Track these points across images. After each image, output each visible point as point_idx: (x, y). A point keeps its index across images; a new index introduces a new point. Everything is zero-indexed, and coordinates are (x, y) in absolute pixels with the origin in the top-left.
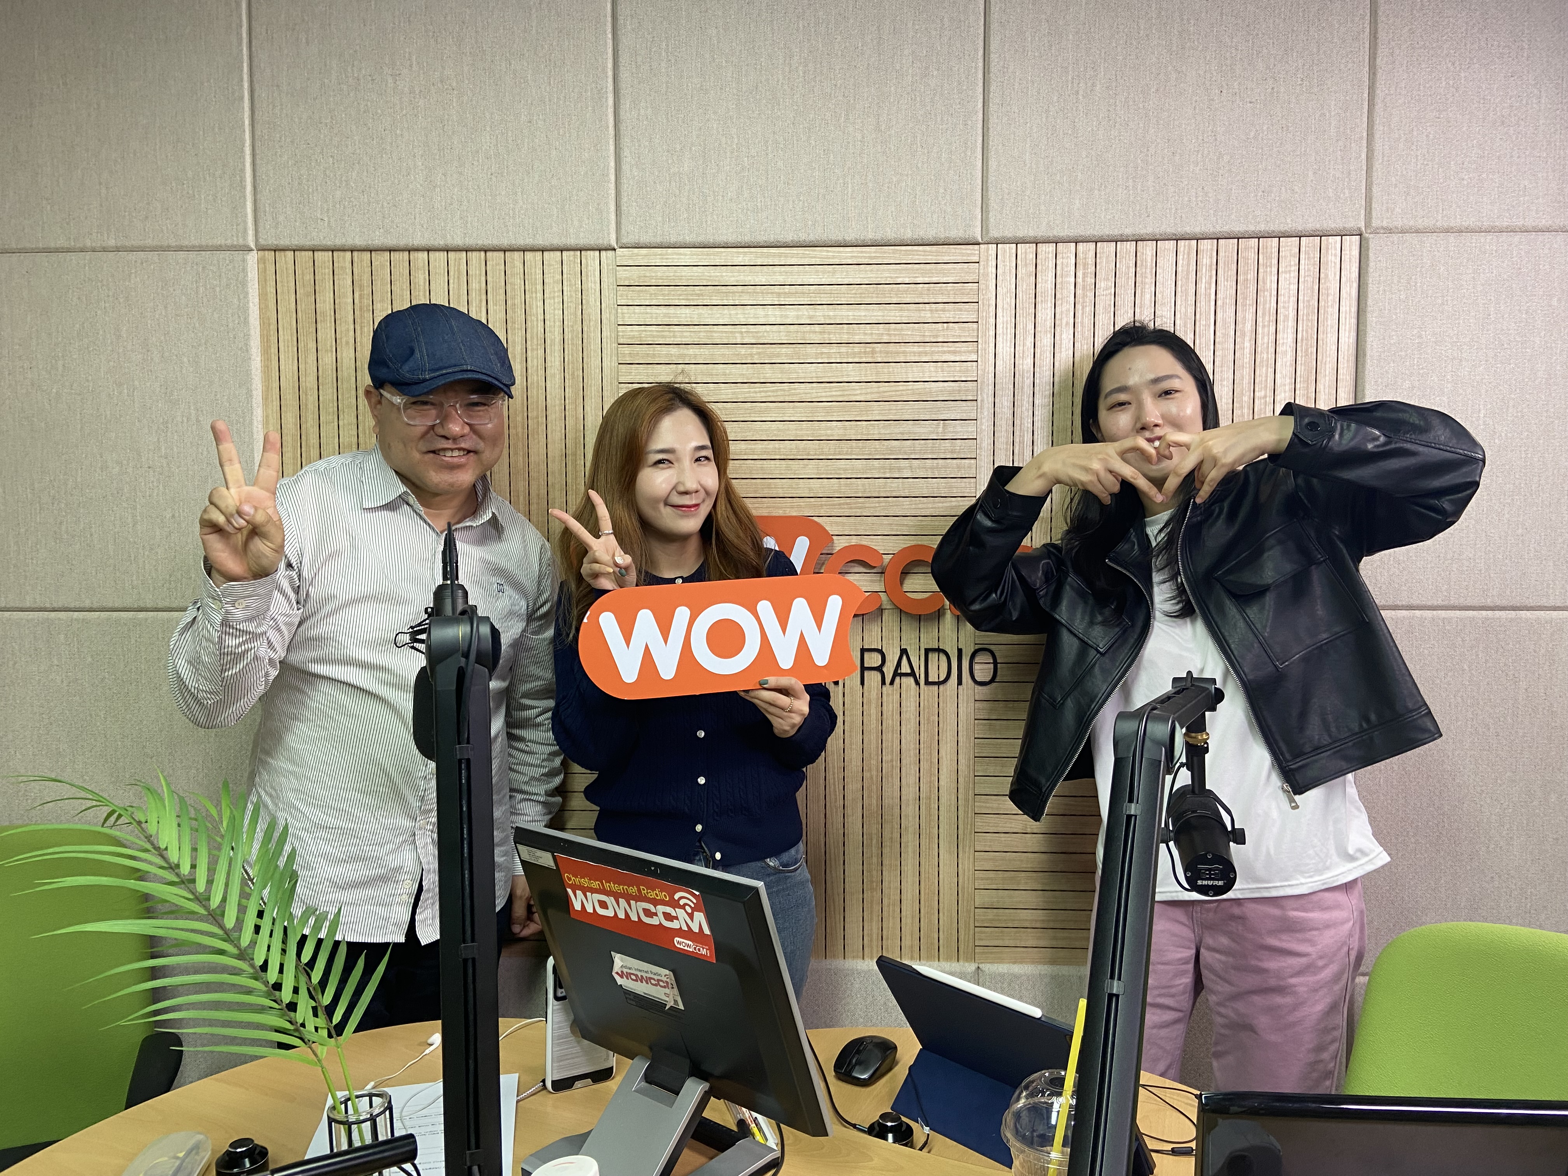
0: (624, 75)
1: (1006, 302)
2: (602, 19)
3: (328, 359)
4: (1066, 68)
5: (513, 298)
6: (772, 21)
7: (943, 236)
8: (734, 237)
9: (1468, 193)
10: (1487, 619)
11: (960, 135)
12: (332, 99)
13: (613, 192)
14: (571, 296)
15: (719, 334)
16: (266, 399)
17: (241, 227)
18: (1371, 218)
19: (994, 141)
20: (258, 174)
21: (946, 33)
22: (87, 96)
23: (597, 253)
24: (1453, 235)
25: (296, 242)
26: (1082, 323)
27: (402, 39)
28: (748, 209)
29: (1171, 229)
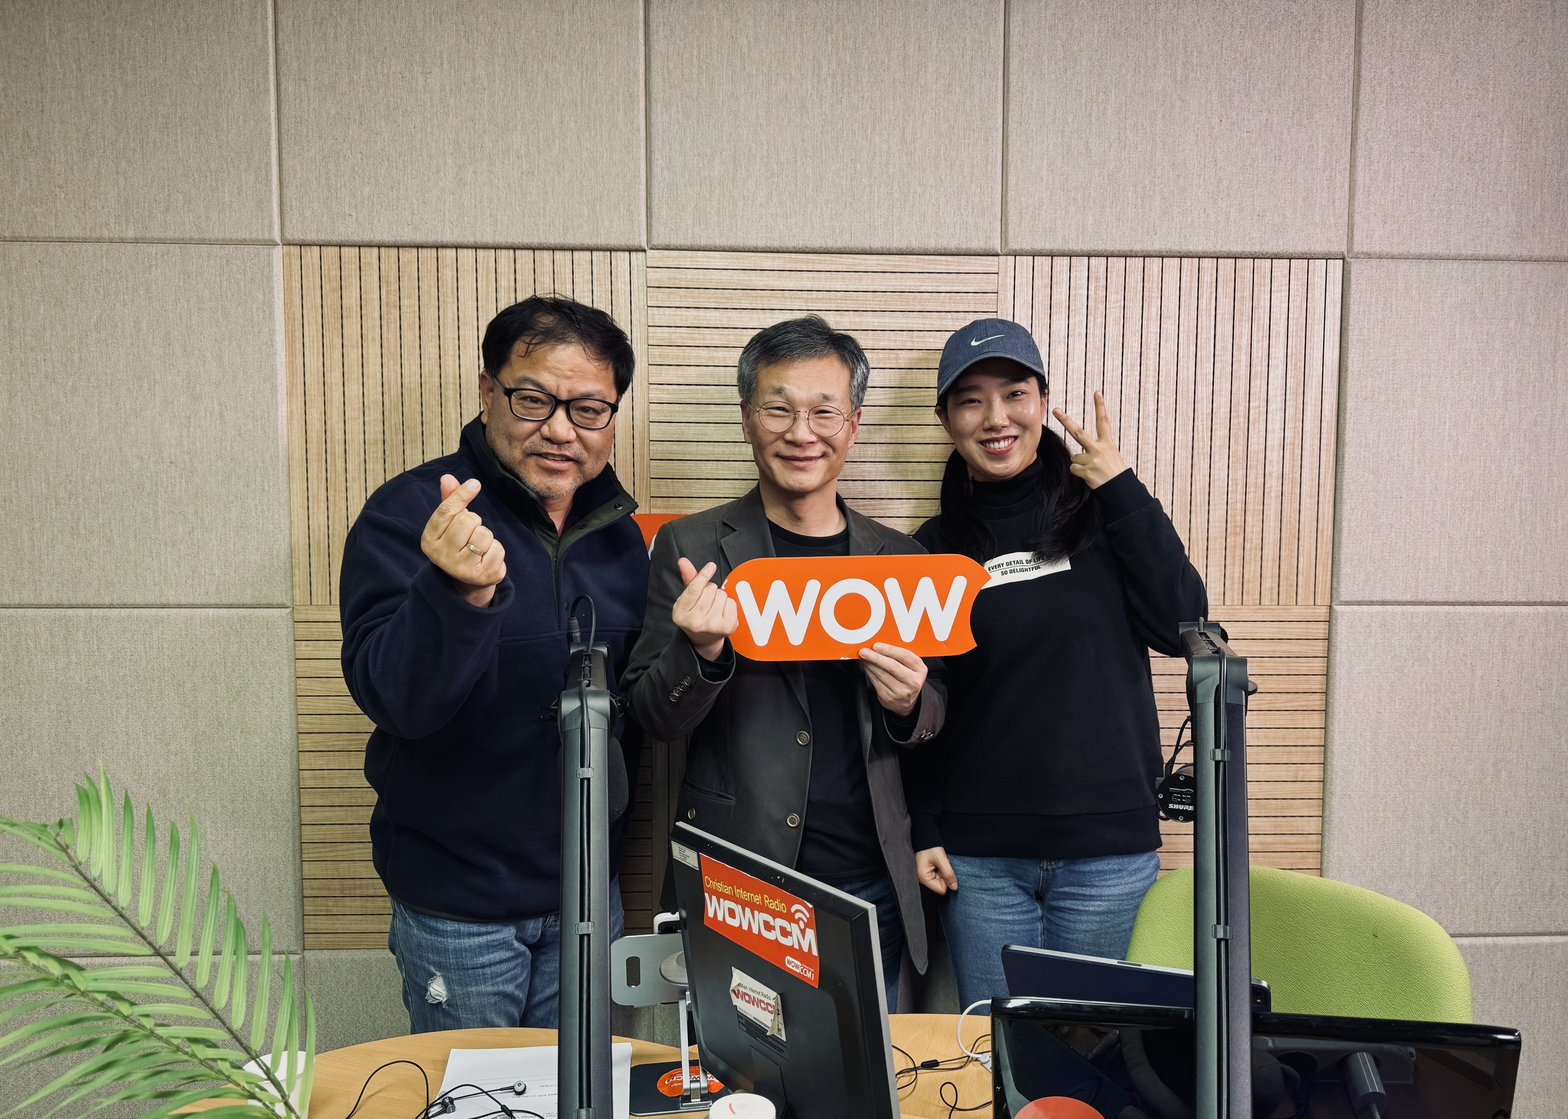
0: (657, 80)
1: (1023, 312)
3: (353, 355)
4: (1080, 91)
6: (801, 34)
7: (964, 247)
8: (764, 241)
9: (1438, 223)
10: (1449, 613)
11: (981, 150)
12: (360, 95)
13: (643, 194)
14: (601, 296)
16: (290, 394)
17: (266, 221)
18: (1352, 244)
19: (1013, 158)
20: (284, 168)
21: (968, 52)
22: (102, 83)
23: (627, 254)
24: (1424, 261)
25: (323, 237)
27: (433, 37)
28: (777, 215)
29: (1175, 248)
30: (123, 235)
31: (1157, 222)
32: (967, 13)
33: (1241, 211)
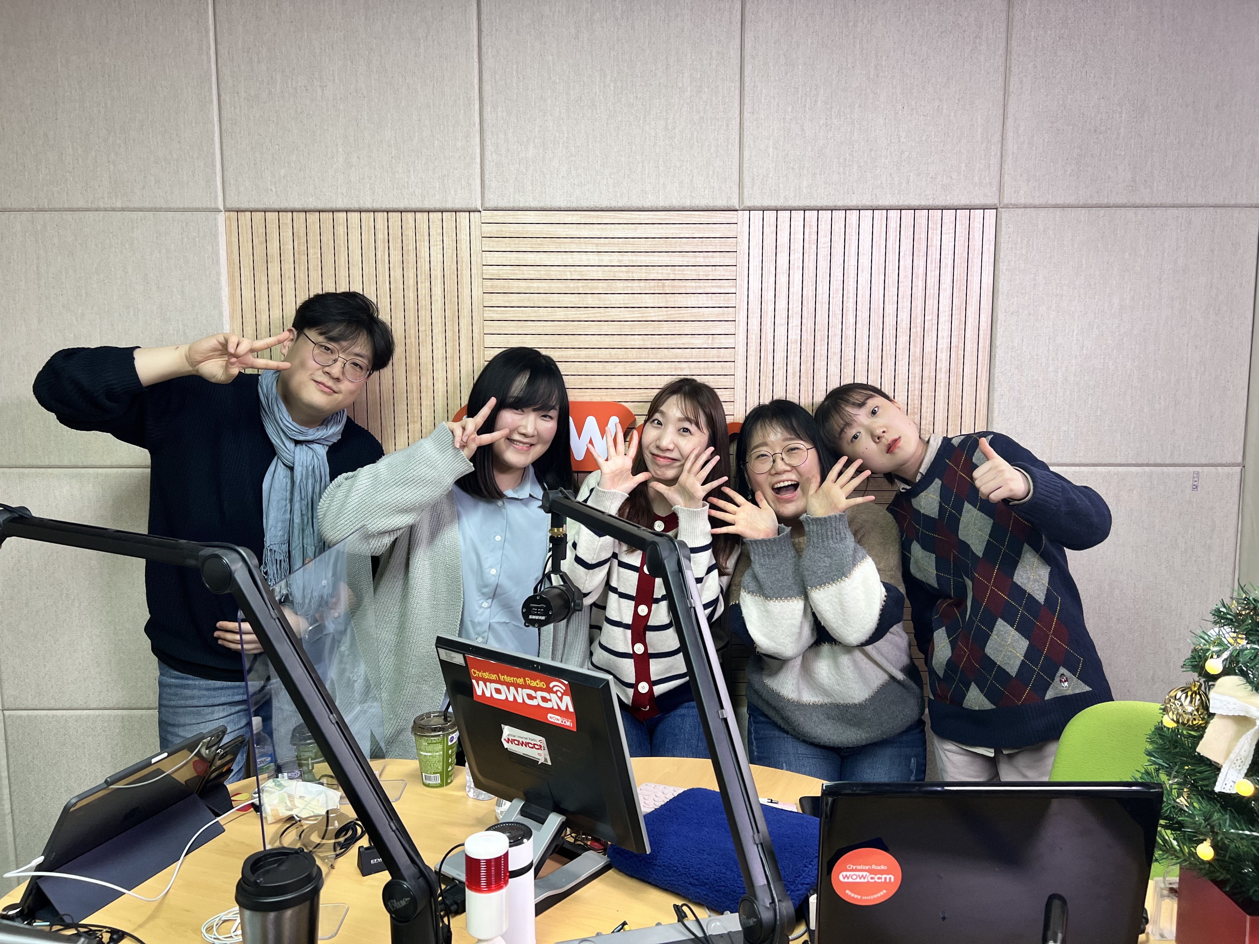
0: (487, 88)
1: (756, 251)
2: (471, 48)
3: (275, 289)
4: (798, 88)
5: (408, 245)
6: (591, 51)
7: (712, 205)
8: (565, 203)
9: (1070, 180)
11: (723, 134)
12: (277, 103)
13: (478, 171)
14: (449, 245)
15: (555, 273)
16: (232, 317)
17: (213, 195)
18: (1003, 197)
19: (747, 139)
20: (225, 157)
21: (714, 62)
22: (97, 98)
23: (467, 214)
24: (1059, 209)
25: (252, 206)
26: (808, 267)
27: (327, 60)
28: (575, 184)
29: (868, 203)
30: (113, 206)
31: (855, 184)
32: (713, 32)
33: (919, 175)
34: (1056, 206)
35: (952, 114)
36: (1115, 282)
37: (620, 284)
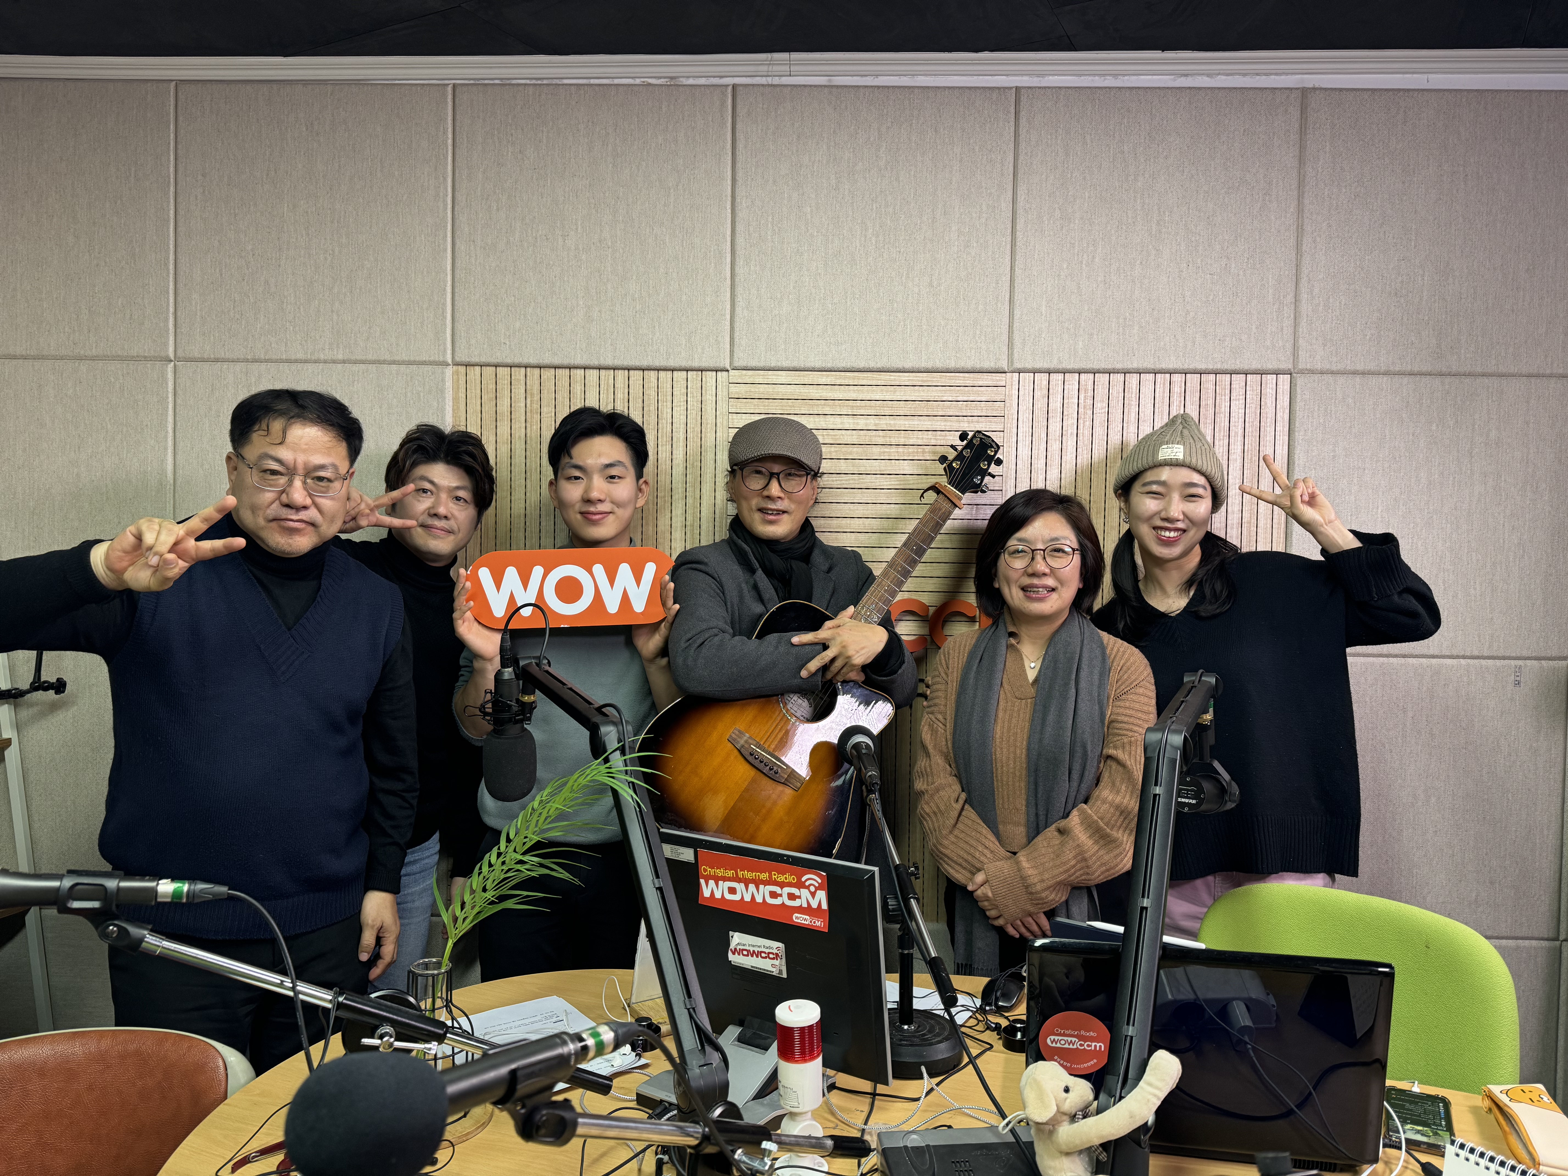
0: (740, 240)
1: (1026, 416)
2: (724, 199)
3: (504, 449)
4: (1074, 244)
5: (649, 405)
6: (852, 203)
7: (979, 366)
8: (820, 363)
9: (1370, 345)
11: (993, 291)
12: (515, 253)
13: (728, 328)
14: (693, 405)
17: (442, 347)
18: (1298, 362)
19: (1019, 297)
20: (456, 308)
21: (984, 215)
22: (324, 245)
23: (715, 373)
24: (1358, 376)
25: (483, 360)
26: (1083, 434)
27: (570, 209)
28: (830, 343)
29: (1150, 366)
30: (334, 358)
31: (1136, 346)
32: (983, 185)
33: (1205, 336)
34: (1355, 373)
35: (1241, 273)
36: (1421, 456)
37: (876, 450)
